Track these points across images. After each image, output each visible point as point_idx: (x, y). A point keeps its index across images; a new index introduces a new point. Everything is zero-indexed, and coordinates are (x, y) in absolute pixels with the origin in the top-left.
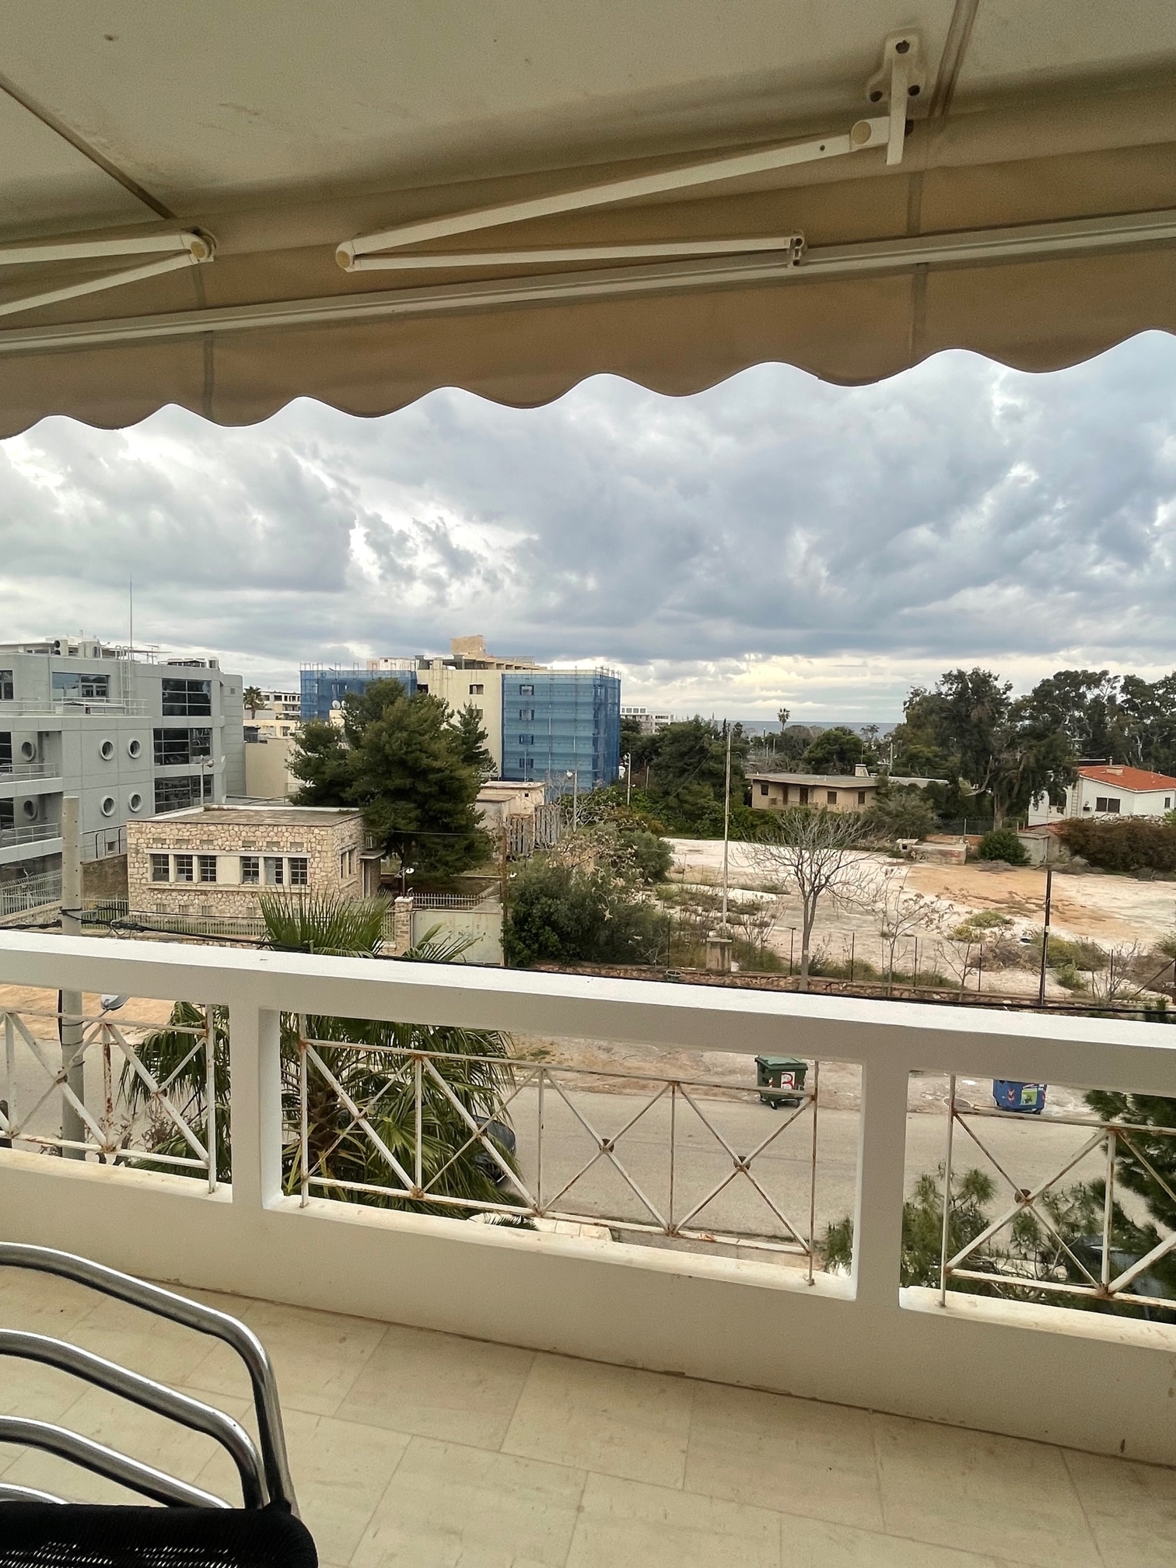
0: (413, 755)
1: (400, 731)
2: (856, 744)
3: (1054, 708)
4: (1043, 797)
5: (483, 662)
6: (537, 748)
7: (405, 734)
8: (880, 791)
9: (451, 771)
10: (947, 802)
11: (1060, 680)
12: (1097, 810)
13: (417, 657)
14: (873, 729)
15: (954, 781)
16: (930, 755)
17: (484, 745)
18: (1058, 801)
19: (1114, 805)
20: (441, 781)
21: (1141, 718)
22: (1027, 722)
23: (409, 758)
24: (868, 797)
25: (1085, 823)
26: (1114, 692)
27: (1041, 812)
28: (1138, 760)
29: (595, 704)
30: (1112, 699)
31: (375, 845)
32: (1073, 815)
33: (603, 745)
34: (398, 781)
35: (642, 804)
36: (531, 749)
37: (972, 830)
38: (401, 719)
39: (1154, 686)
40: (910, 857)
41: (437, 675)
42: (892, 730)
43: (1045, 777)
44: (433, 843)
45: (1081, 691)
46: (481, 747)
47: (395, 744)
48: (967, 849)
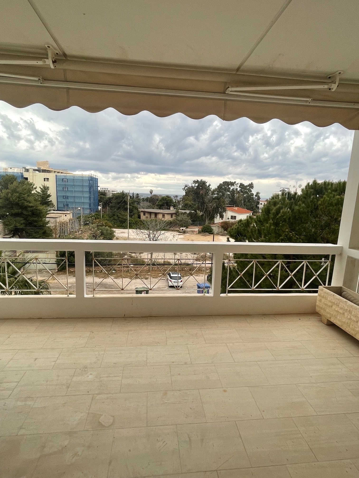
0: (21, 201)
1: (16, 193)
2: (171, 201)
3: (223, 192)
4: (218, 216)
5: (49, 170)
6: (70, 200)
7: (18, 194)
8: (177, 214)
9: (36, 207)
10: (194, 217)
11: (224, 184)
12: (231, 219)
13: (23, 168)
14: (177, 196)
15: (196, 211)
16: (191, 204)
17: (50, 199)
18: (222, 217)
19: (234, 217)
20: (33, 210)
21: (243, 195)
22: (216, 195)
23: (20, 202)
24: (173, 216)
25: (227, 222)
26: (237, 187)
27: (218, 220)
28: (242, 206)
29: (89, 186)
30: (237, 189)
31: (9, 233)
32: (225, 221)
33: (92, 200)
34: (16, 211)
35: (106, 218)
36: (67, 200)
37: (200, 225)
38: (15, 189)
39: (246, 186)
40: (184, 232)
41: (31, 174)
42: (182, 197)
43: (219, 210)
44: (31, 231)
45: (229, 187)
46: (49, 199)
47: (14, 197)
48: (199, 230)
